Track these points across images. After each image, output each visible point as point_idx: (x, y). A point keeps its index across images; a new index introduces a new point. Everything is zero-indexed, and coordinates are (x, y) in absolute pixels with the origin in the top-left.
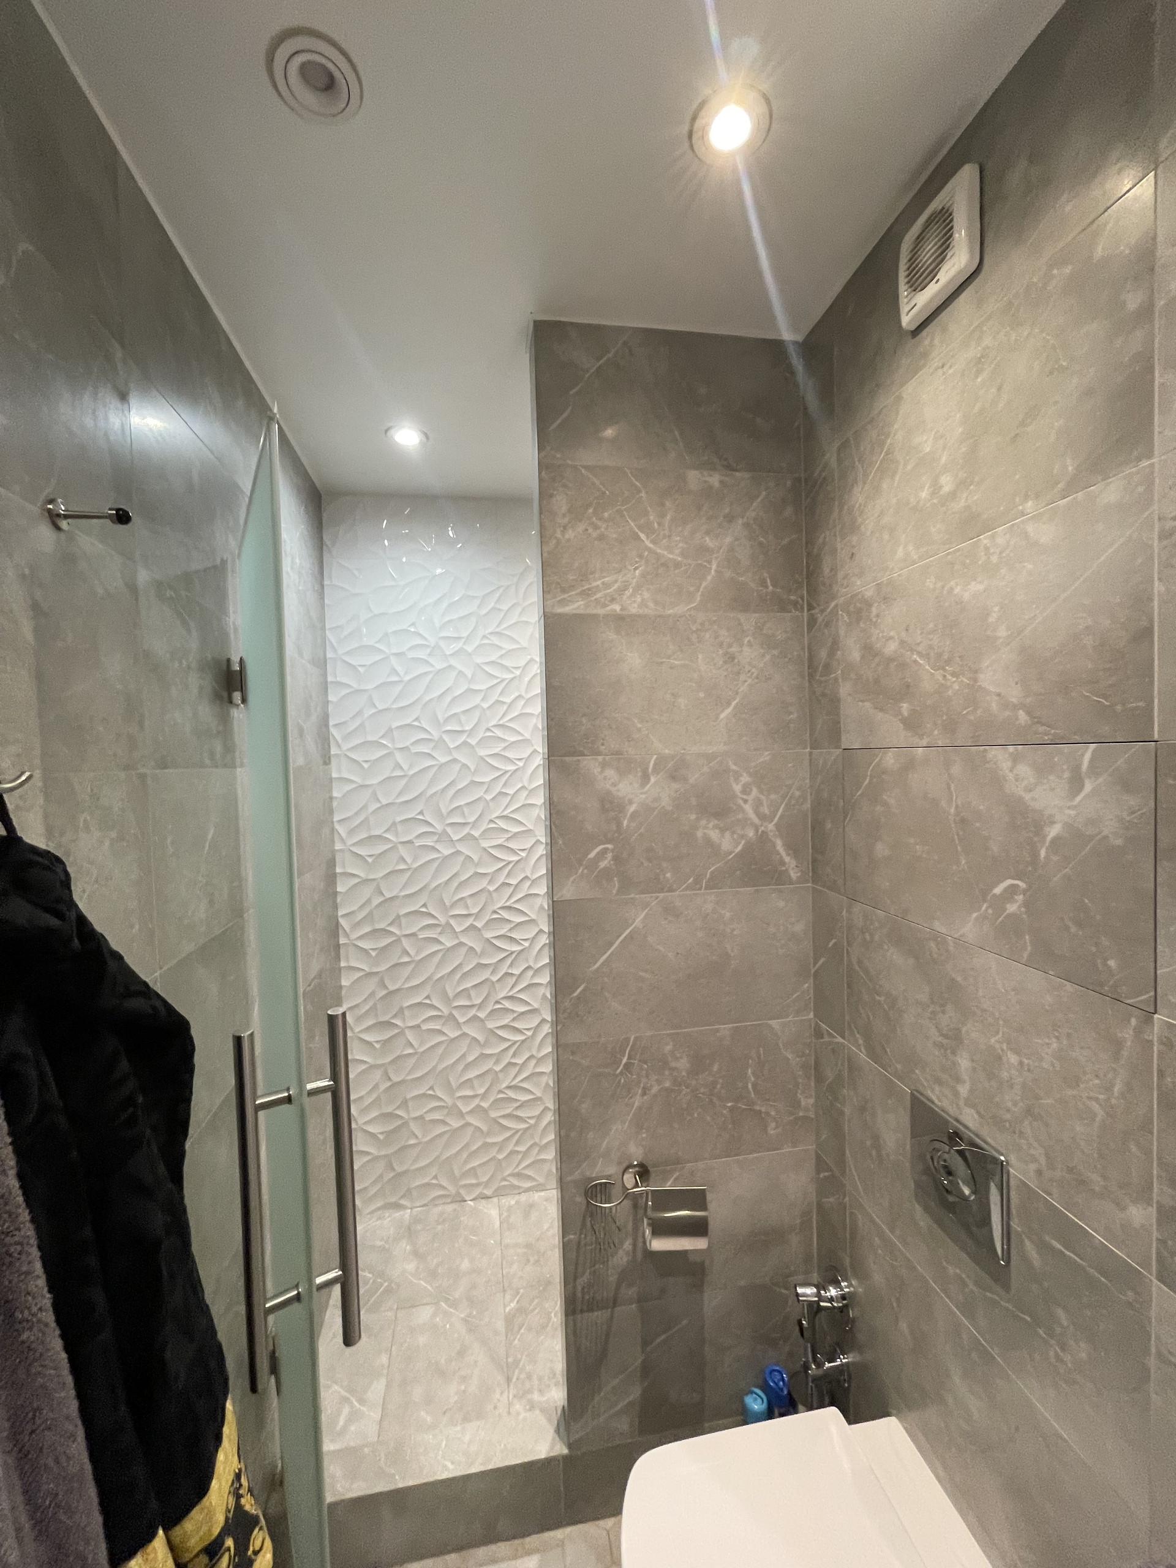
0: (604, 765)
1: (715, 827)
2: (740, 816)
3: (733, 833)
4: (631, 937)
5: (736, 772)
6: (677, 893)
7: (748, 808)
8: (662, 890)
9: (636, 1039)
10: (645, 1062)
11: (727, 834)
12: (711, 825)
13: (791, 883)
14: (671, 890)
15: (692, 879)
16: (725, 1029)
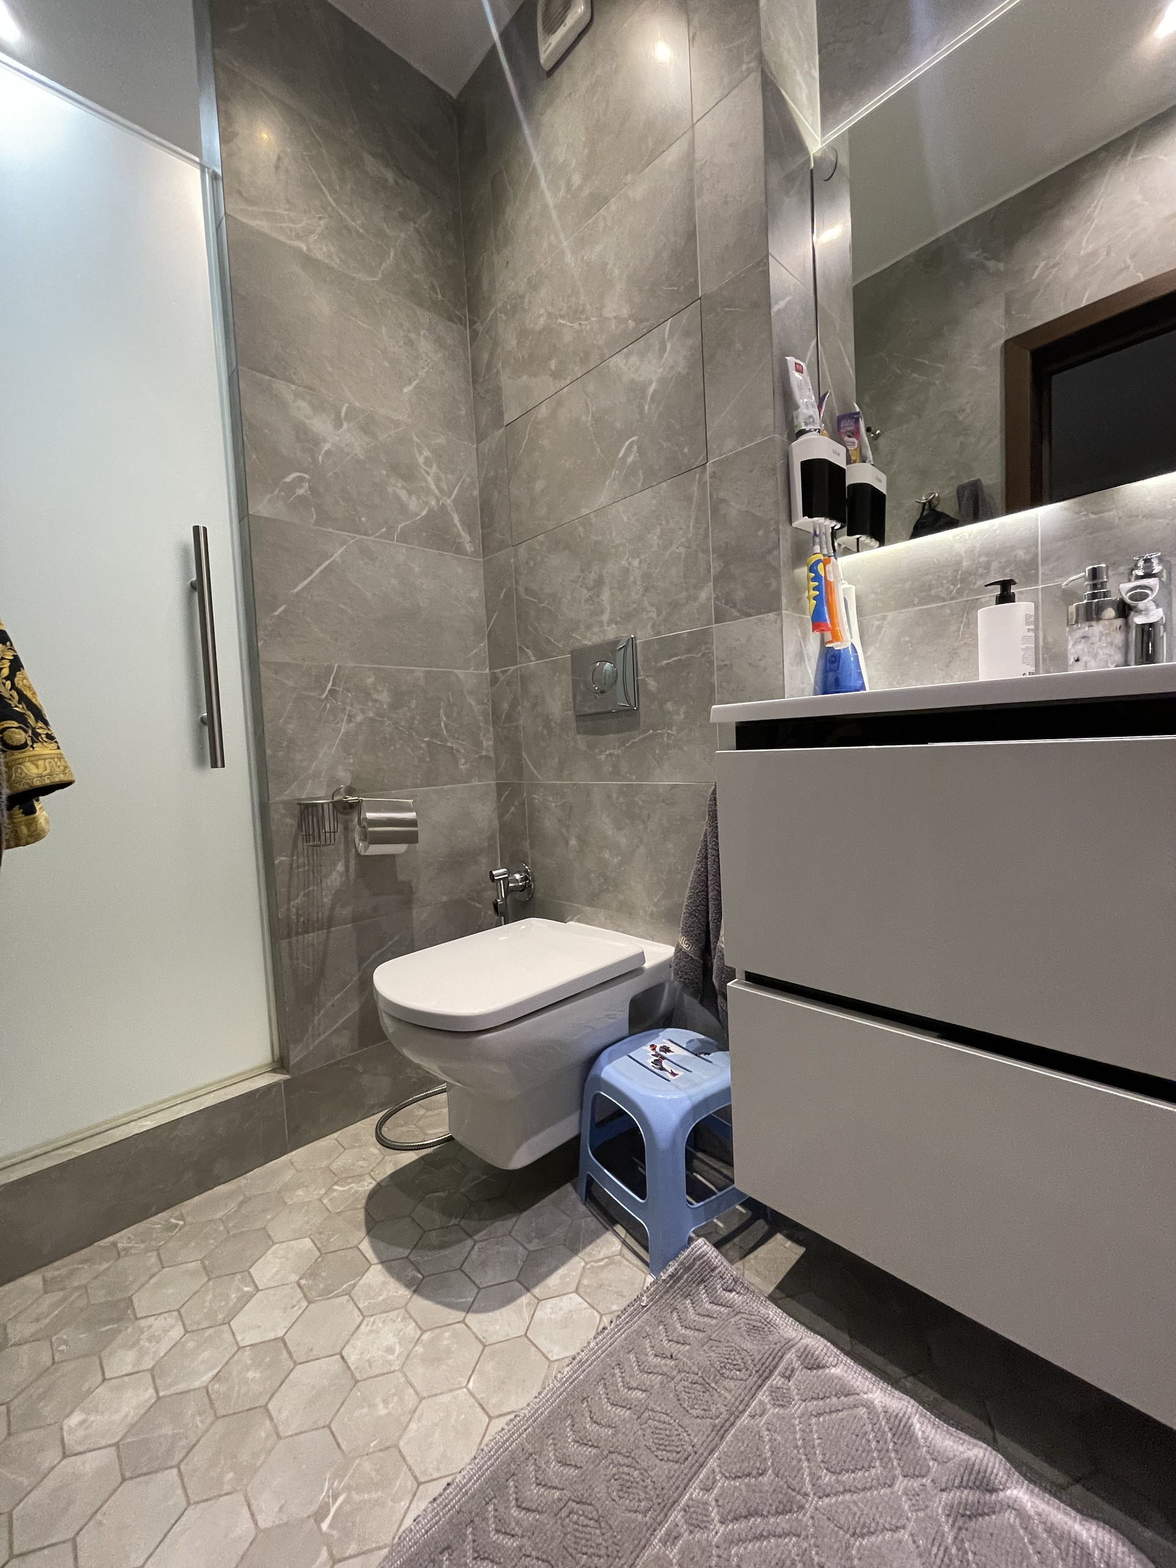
0: (297, 395)
1: (404, 487)
2: (423, 484)
3: (419, 499)
4: (329, 569)
5: (418, 445)
6: (372, 538)
7: (429, 479)
8: (357, 532)
9: (339, 667)
10: (349, 691)
11: (414, 498)
12: (400, 485)
13: (467, 555)
14: (366, 534)
15: (384, 529)
16: (420, 672)
